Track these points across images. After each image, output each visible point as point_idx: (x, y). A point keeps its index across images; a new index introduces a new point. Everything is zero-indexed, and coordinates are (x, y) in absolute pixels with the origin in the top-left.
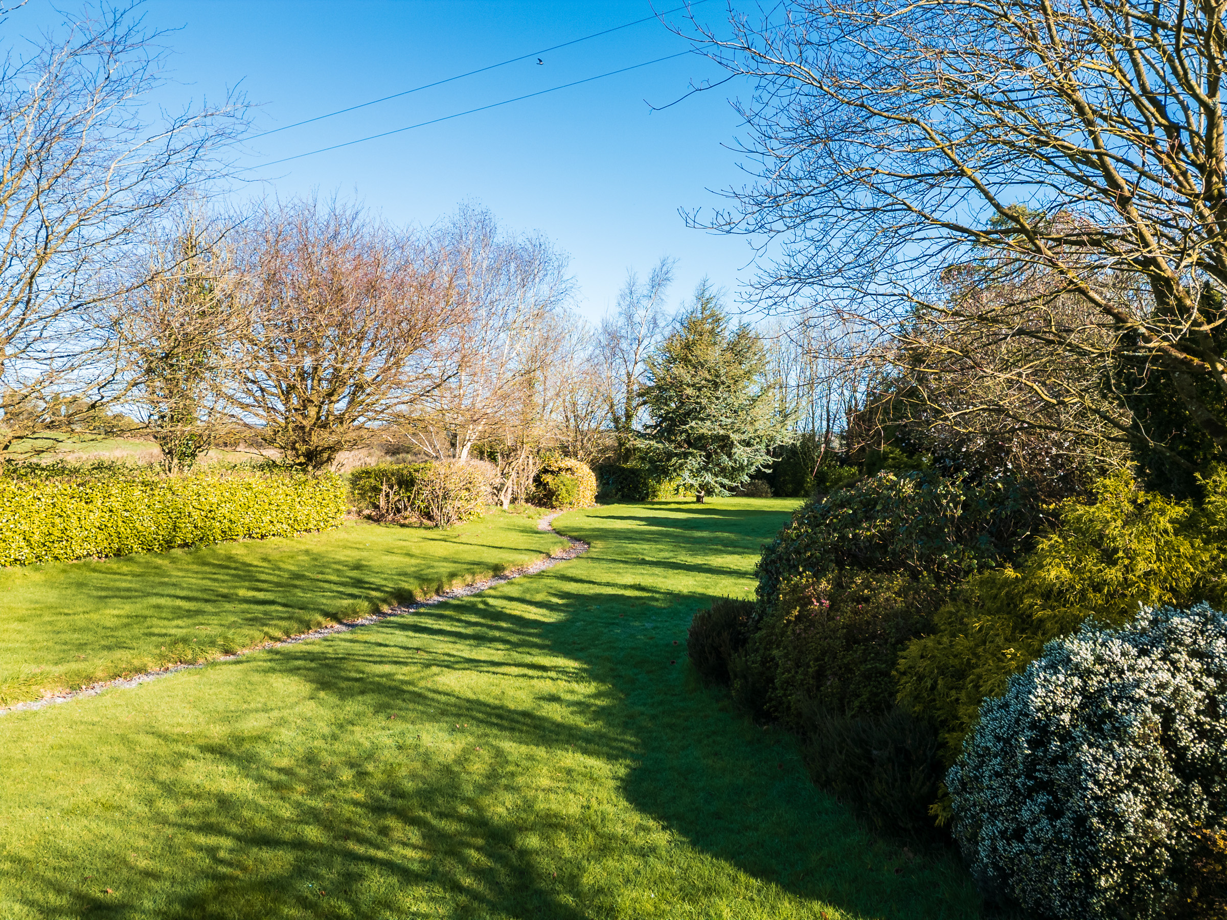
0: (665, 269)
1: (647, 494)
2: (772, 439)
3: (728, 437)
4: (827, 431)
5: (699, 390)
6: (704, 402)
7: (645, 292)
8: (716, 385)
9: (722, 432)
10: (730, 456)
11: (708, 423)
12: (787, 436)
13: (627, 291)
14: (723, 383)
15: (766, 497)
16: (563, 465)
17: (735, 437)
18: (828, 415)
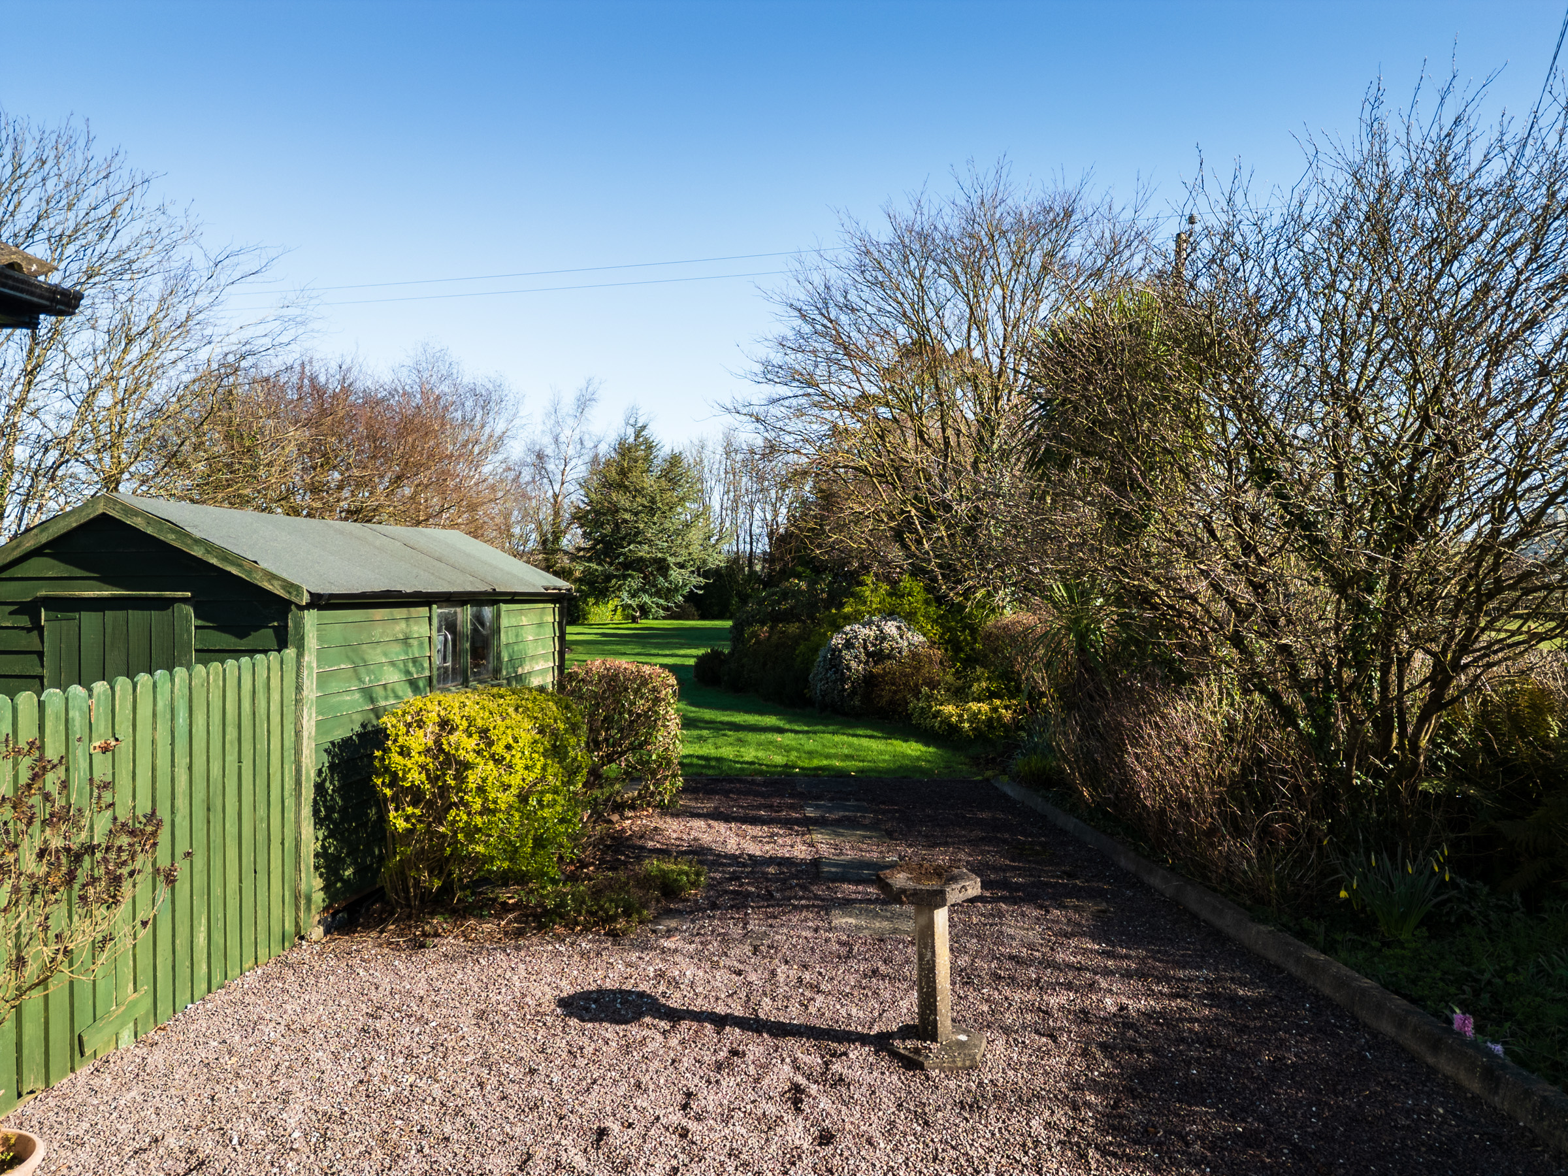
0: (590, 389)
2: (704, 562)
3: (665, 560)
4: (751, 555)
5: (636, 514)
7: (571, 412)
9: (660, 555)
10: (666, 577)
13: (552, 410)
14: (659, 508)
15: (695, 619)
17: (671, 560)
18: (751, 538)
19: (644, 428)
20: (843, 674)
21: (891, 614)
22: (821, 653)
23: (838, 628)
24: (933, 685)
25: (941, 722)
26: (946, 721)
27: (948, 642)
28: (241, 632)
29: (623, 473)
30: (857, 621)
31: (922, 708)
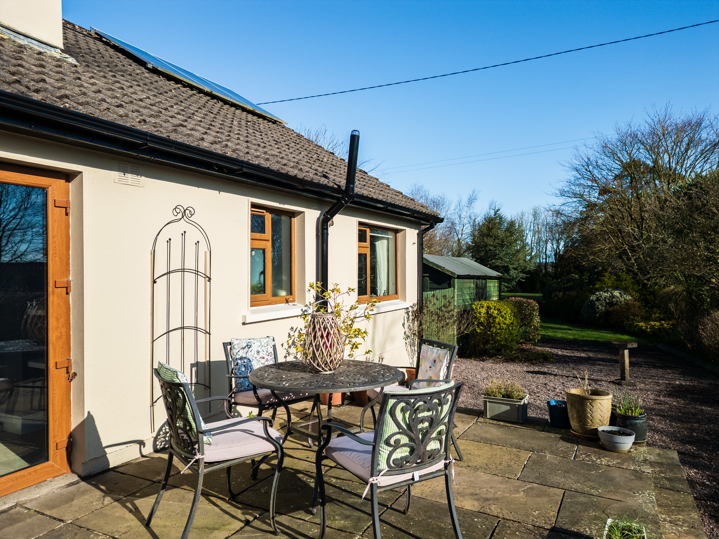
0: (474, 195)
2: (526, 267)
4: (546, 264)
5: (495, 247)
6: (498, 252)
7: (466, 204)
9: (506, 264)
10: (508, 274)
11: (500, 261)
12: (531, 266)
14: (505, 244)
17: (511, 266)
18: (546, 256)
19: (498, 210)
20: (596, 310)
21: (616, 288)
22: (586, 302)
23: (594, 293)
24: (634, 315)
25: (638, 329)
26: (640, 328)
27: (643, 300)
28: (440, 284)
29: (489, 229)
30: (601, 290)
31: (630, 324)
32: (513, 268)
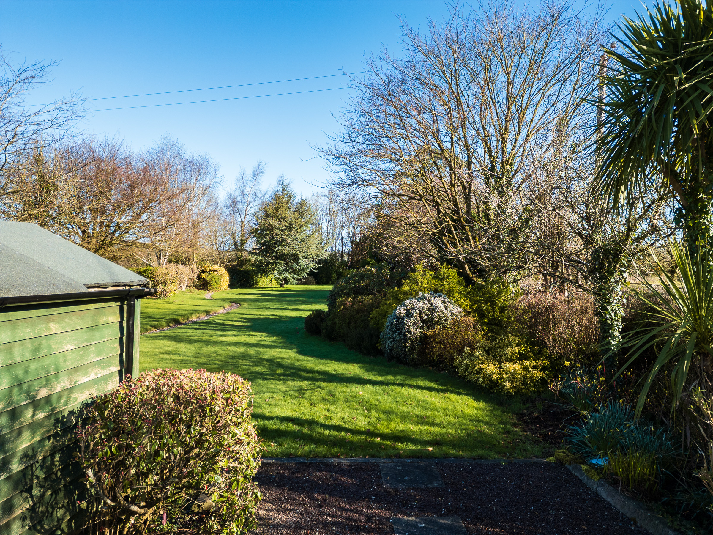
0: (260, 167)
1: (253, 284)
2: (318, 256)
3: (297, 254)
4: (342, 252)
5: (282, 231)
6: (285, 237)
7: (250, 179)
8: (290, 229)
9: (294, 252)
10: (297, 263)
11: (287, 247)
12: (324, 254)
13: (241, 178)
14: (294, 228)
15: (313, 285)
16: (212, 268)
17: (300, 254)
18: (342, 244)
19: (287, 186)
22: (389, 319)
23: (400, 301)
24: (471, 345)
27: (476, 311)
30: (413, 296)
31: (467, 365)
32: (302, 257)
